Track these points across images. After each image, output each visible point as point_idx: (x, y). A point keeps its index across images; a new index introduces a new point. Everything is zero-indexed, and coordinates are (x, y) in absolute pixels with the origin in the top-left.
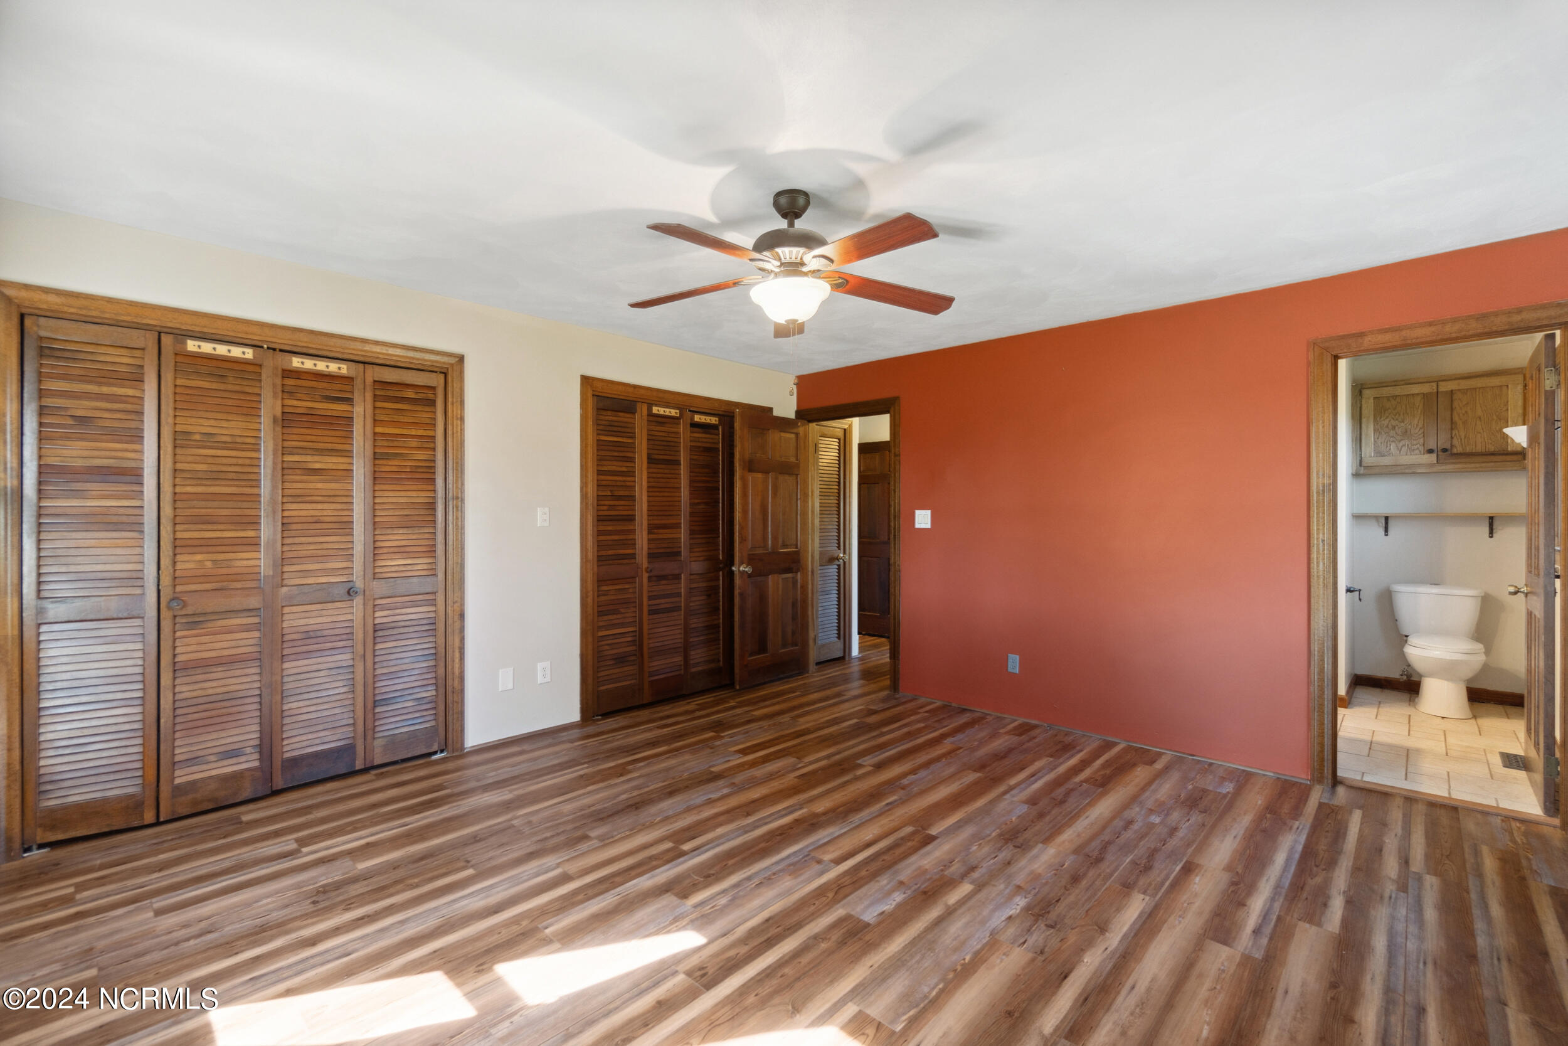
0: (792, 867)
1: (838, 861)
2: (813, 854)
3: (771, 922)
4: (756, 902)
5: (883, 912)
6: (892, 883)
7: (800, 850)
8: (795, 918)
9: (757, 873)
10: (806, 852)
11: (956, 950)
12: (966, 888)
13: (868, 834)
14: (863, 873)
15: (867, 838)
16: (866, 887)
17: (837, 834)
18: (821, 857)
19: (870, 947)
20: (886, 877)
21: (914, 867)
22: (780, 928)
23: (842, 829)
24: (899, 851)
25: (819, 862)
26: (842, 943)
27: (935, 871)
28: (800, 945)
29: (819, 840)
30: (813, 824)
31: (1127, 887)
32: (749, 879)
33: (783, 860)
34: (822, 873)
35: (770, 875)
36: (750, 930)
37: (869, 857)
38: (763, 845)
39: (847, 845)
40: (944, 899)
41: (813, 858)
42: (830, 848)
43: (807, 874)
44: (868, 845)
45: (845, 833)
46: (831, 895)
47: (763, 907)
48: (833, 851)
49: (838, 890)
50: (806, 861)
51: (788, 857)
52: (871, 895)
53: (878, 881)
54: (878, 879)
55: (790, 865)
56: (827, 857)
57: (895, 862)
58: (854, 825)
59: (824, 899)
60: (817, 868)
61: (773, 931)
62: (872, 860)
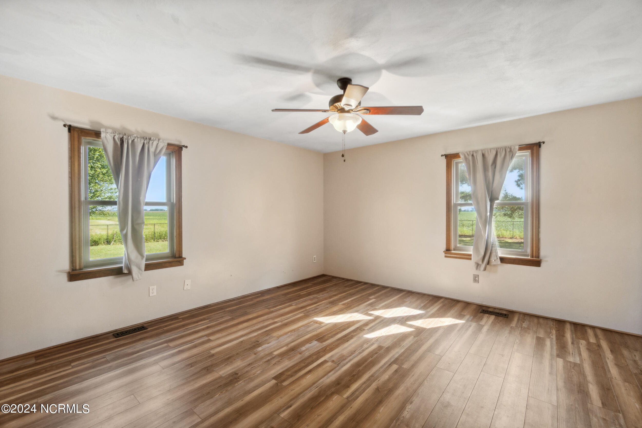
0: (344, 358)
1: (325, 362)
2: (336, 365)
3: (347, 340)
4: (353, 346)
5: (310, 343)
6: (304, 353)
7: (342, 367)
8: (339, 342)
9: (358, 355)
10: (340, 366)
11: (292, 335)
12: (276, 353)
13: (309, 378)
14: (314, 357)
15: (309, 376)
16: (314, 351)
17: (325, 378)
18: (332, 363)
19: (316, 335)
20: (306, 356)
21: (293, 360)
22: (343, 339)
23: (322, 382)
24: (297, 368)
25: (333, 361)
26: (324, 337)
27: (284, 359)
28: (336, 336)
29: (334, 373)
30: (339, 384)
31: (213, 355)
32: (360, 353)
33: (349, 361)
34: (332, 356)
35: (352, 354)
36: (352, 338)
37: (311, 364)
38: (361, 368)
39: (320, 371)
40: (288, 348)
41: (335, 363)
42: (328, 369)
43: (337, 356)
44: (310, 371)
45: (321, 378)
46: (328, 348)
47: (351, 344)
48: (327, 367)
49: (325, 351)
50: (339, 361)
51: (347, 363)
52: (313, 349)
53: (309, 354)
54: (309, 355)
55: (345, 359)
56: (329, 364)
57: (300, 362)
58: (316, 385)
59: (330, 347)
60: (334, 359)
61: (345, 338)
62: (310, 363)
